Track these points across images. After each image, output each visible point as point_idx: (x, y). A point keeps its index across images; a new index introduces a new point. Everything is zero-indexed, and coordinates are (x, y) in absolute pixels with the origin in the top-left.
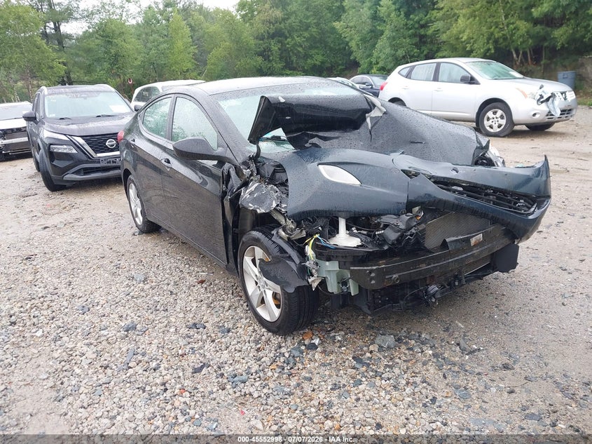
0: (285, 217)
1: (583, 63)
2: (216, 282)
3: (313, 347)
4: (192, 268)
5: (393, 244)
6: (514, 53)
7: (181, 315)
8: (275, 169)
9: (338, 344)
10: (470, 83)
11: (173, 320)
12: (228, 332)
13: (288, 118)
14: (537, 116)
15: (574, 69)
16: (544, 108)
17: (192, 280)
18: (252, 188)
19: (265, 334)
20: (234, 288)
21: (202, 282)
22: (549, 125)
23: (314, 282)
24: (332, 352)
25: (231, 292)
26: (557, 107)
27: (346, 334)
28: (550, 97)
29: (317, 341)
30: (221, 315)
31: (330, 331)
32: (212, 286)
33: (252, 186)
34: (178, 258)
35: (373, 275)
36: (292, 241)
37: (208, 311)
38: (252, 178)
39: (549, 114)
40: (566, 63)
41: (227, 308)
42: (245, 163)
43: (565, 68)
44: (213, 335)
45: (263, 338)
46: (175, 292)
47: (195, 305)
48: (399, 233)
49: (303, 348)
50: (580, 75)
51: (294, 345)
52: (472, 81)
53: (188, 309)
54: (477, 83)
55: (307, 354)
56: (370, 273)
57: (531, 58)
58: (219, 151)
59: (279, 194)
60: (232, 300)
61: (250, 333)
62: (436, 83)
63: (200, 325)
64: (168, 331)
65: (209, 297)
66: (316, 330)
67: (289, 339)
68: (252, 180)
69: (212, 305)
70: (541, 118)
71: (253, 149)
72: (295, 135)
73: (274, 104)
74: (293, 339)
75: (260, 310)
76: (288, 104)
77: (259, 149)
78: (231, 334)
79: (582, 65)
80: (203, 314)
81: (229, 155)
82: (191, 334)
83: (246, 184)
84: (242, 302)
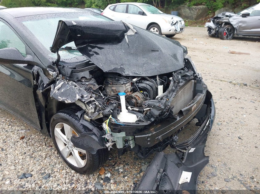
0: (85, 104)
1: (180, 8)
2: (33, 137)
3: (107, 180)
4: (14, 128)
5: (157, 117)
6: (154, 2)
7: (13, 168)
8: (72, 71)
9: (122, 175)
10: (143, 15)
11: (7, 173)
12: (49, 176)
13: (79, 35)
14: (171, 31)
15: (177, 10)
16: (173, 28)
17: (15, 137)
18: (60, 86)
19: (75, 175)
20: (46, 140)
21: (23, 138)
22: (174, 35)
23: (109, 145)
24: (120, 182)
25: (44, 144)
26: (178, 27)
27: (124, 166)
28: (176, 23)
29: (109, 175)
30: (41, 163)
31: (114, 165)
32: (30, 140)
33: (59, 83)
34: (3, 121)
35: (149, 139)
36: (93, 121)
37: (32, 162)
38: (58, 78)
39: (176, 30)
40: (174, 7)
41: (44, 156)
42: (49, 67)
43: (173, 10)
44: (39, 182)
45: (74, 178)
46: (4, 148)
47: (21, 157)
48: (161, 111)
49: (102, 181)
50: (179, 13)
51: (95, 180)
52: (143, 14)
53: (17, 161)
54: (146, 15)
55: (106, 186)
56: (147, 138)
57: (160, 5)
58: (29, 58)
59: (78, 87)
60: (46, 150)
61: (64, 176)
62: (127, 14)
63: (28, 175)
64: (4, 184)
65: (30, 150)
66: (106, 166)
67: (91, 176)
68: (58, 80)
69: (33, 156)
70: (173, 32)
71: (54, 56)
72: (83, 46)
73: (70, 26)
74: (94, 175)
75: (69, 160)
76: (78, 26)
77: (59, 56)
78: (51, 178)
79: (180, 9)
80: (28, 164)
81: (36, 60)
82: (23, 184)
83: (53, 82)
84: (53, 151)
